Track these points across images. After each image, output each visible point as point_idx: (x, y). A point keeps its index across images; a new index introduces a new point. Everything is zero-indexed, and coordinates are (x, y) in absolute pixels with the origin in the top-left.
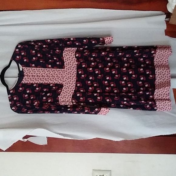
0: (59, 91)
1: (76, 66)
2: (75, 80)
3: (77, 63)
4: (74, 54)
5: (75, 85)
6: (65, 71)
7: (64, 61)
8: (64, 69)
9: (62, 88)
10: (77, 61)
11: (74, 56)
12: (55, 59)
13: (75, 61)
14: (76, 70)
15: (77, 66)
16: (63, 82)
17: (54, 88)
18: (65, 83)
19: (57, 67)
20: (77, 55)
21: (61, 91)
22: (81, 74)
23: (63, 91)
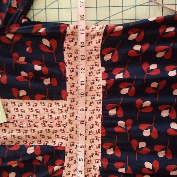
0: (56, 168)
1: (101, 91)
2: (99, 136)
3: (104, 83)
4: (99, 53)
5: (99, 150)
6: (68, 106)
7: (68, 76)
8: (65, 102)
9: (64, 160)
10: (106, 76)
11: (99, 61)
12: (38, 68)
13: (100, 76)
14: (100, 106)
15: (103, 92)
16: (63, 141)
17: (40, 158)
18: (68, 145)
19: (43, 96)
20: (108, 57)
21: (63, 168)
22: (116, 118)
23: (66, 170)
